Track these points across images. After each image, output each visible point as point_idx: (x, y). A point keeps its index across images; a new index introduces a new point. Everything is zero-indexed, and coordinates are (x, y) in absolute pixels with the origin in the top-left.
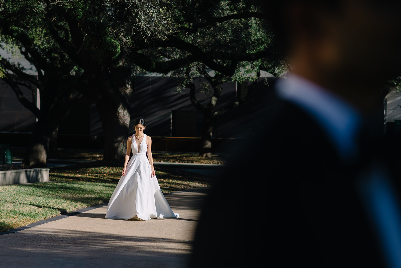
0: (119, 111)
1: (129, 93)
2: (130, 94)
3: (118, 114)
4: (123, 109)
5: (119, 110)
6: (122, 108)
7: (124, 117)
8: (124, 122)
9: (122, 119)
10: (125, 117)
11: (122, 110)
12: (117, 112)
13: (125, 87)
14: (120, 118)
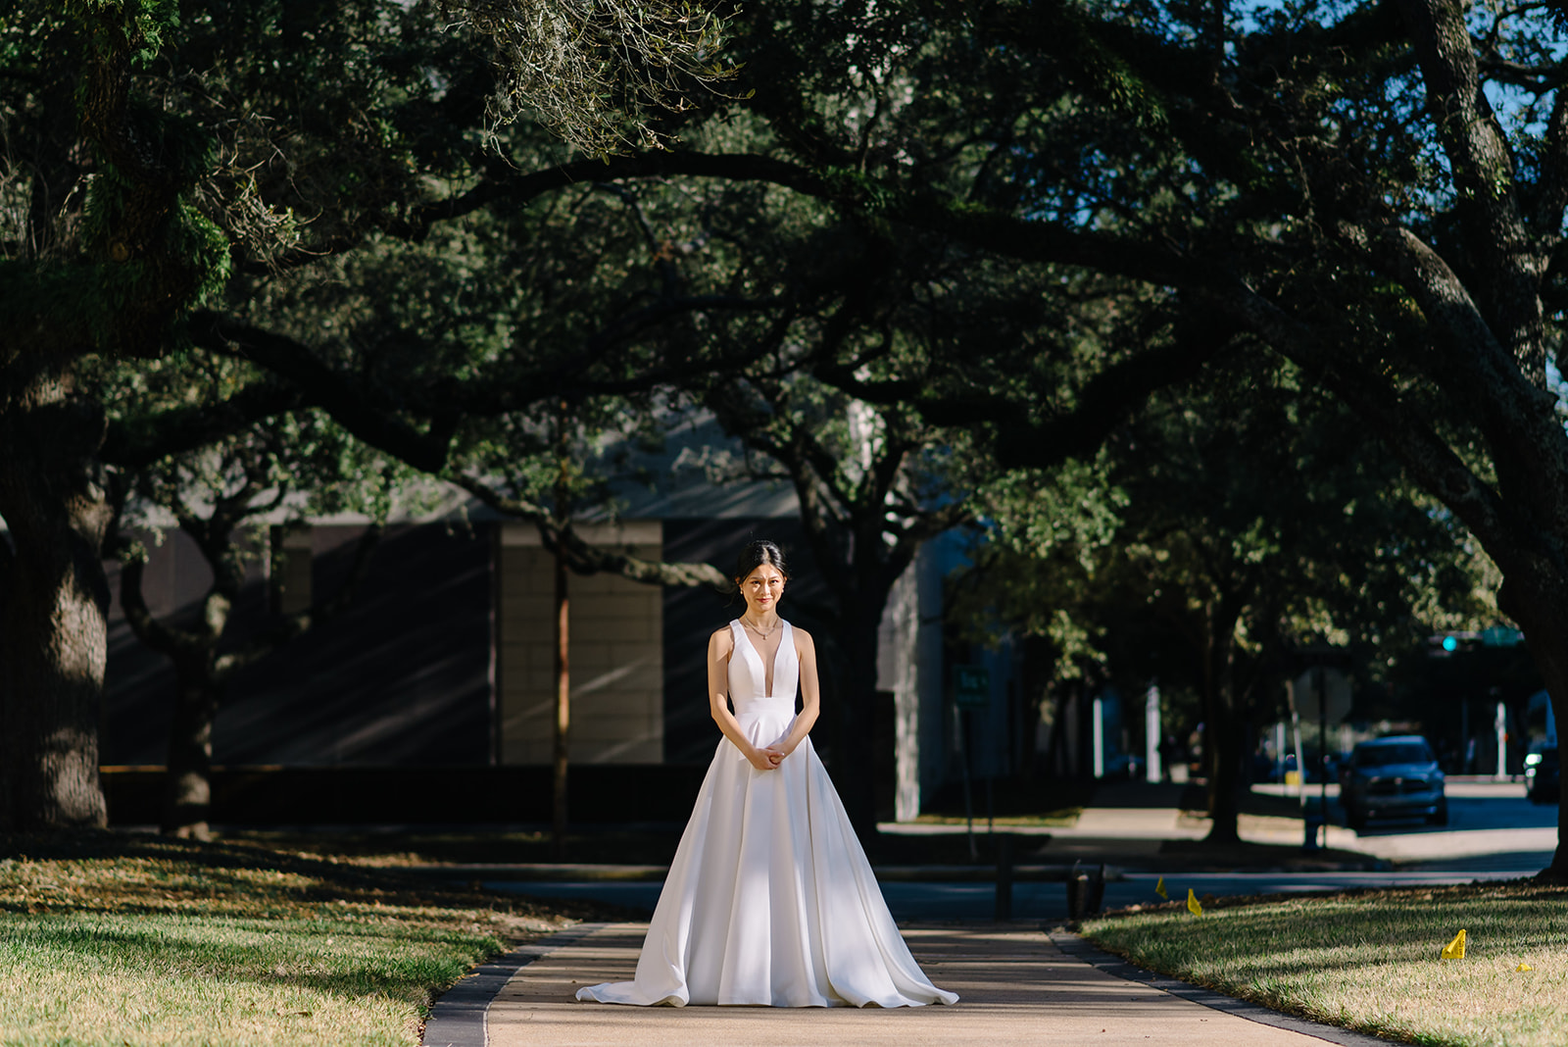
0: (63, 606)
1: (101, 523)
2: (104, 529)
3: (59, 618)
4: (80, 597)
5: (61, 599)
6: (76, 591)
7: (82, 632)
8: (81, 657)
9: (74, 643)
10: (89, 630)
11: (74, 598)
12: (54, 609)
13: (80, 497)
14: (65, 636)
